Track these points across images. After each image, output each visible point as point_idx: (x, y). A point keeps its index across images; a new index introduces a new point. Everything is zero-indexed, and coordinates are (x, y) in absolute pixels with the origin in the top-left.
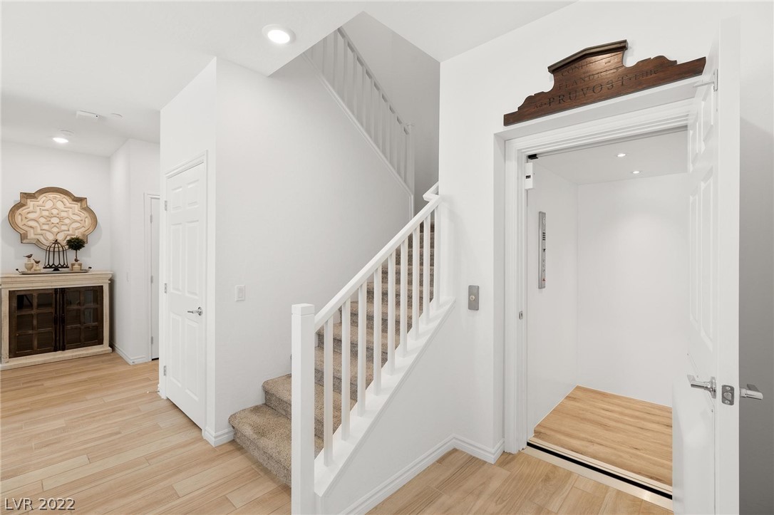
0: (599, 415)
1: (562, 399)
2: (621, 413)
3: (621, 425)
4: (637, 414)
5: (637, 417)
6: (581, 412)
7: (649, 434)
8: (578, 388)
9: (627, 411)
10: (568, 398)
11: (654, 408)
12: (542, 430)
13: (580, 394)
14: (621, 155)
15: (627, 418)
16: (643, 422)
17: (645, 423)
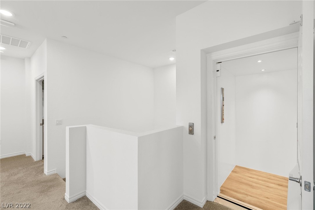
0: (247, 180)
1: (230, 172)
2: (258, 179)
3: (258, 185)
4: (264, 179)
5: (265, 181)
6: (239, 179)
7: (271, 190)
8: (237, 166)
9: (260, 178)
10: (233, 171)
11: (271, 176)
12: (224, 189)
13: (238, 170)
14: (259, 61)
15: (260, 181)
16: (267, 183)
17: (269, 184)
